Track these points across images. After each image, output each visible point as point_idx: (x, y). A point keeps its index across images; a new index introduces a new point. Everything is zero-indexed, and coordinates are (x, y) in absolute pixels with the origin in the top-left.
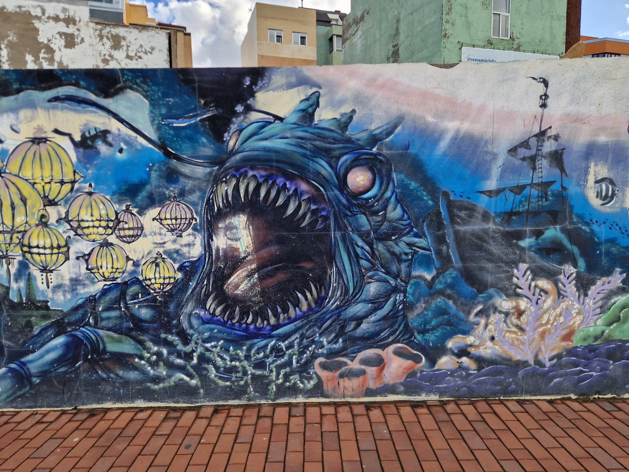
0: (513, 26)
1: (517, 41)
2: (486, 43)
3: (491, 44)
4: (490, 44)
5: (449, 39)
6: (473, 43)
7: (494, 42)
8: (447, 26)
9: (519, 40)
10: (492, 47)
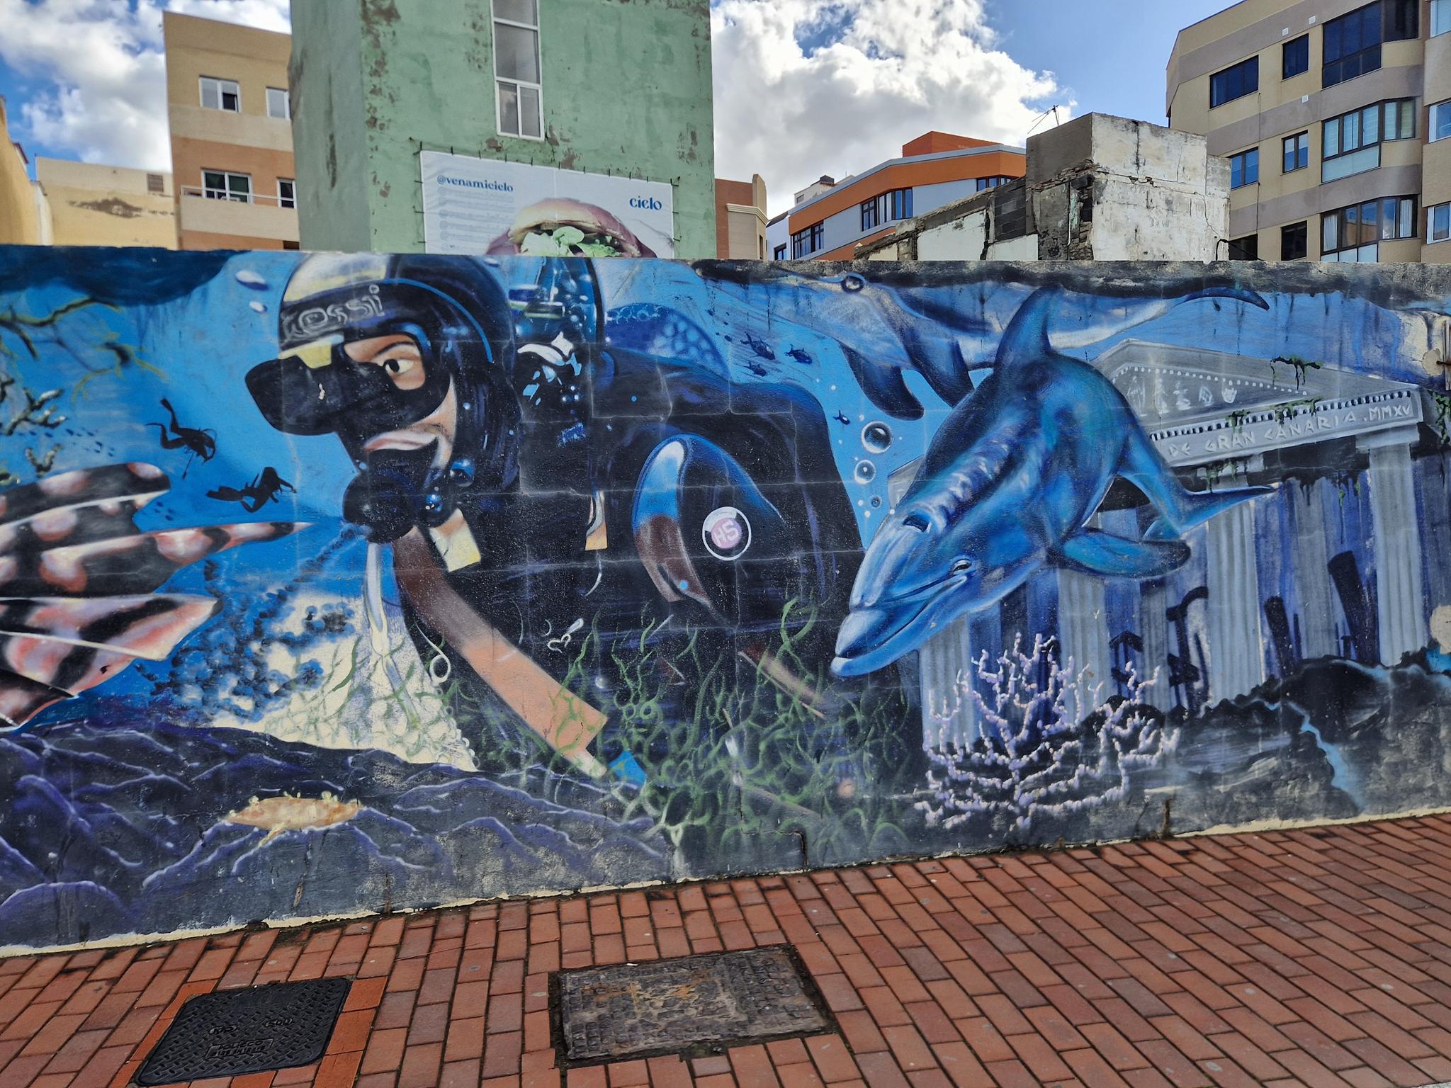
0: (550, 112)
1: (563, 147)
2: (485, 146)
3: (499, 149)
4: (495, 147)
5: (386, 131)
6: (451, 144)
7: (505, 146)
8: (377, 101)
9: (570, 145)
10: (502, 155)
